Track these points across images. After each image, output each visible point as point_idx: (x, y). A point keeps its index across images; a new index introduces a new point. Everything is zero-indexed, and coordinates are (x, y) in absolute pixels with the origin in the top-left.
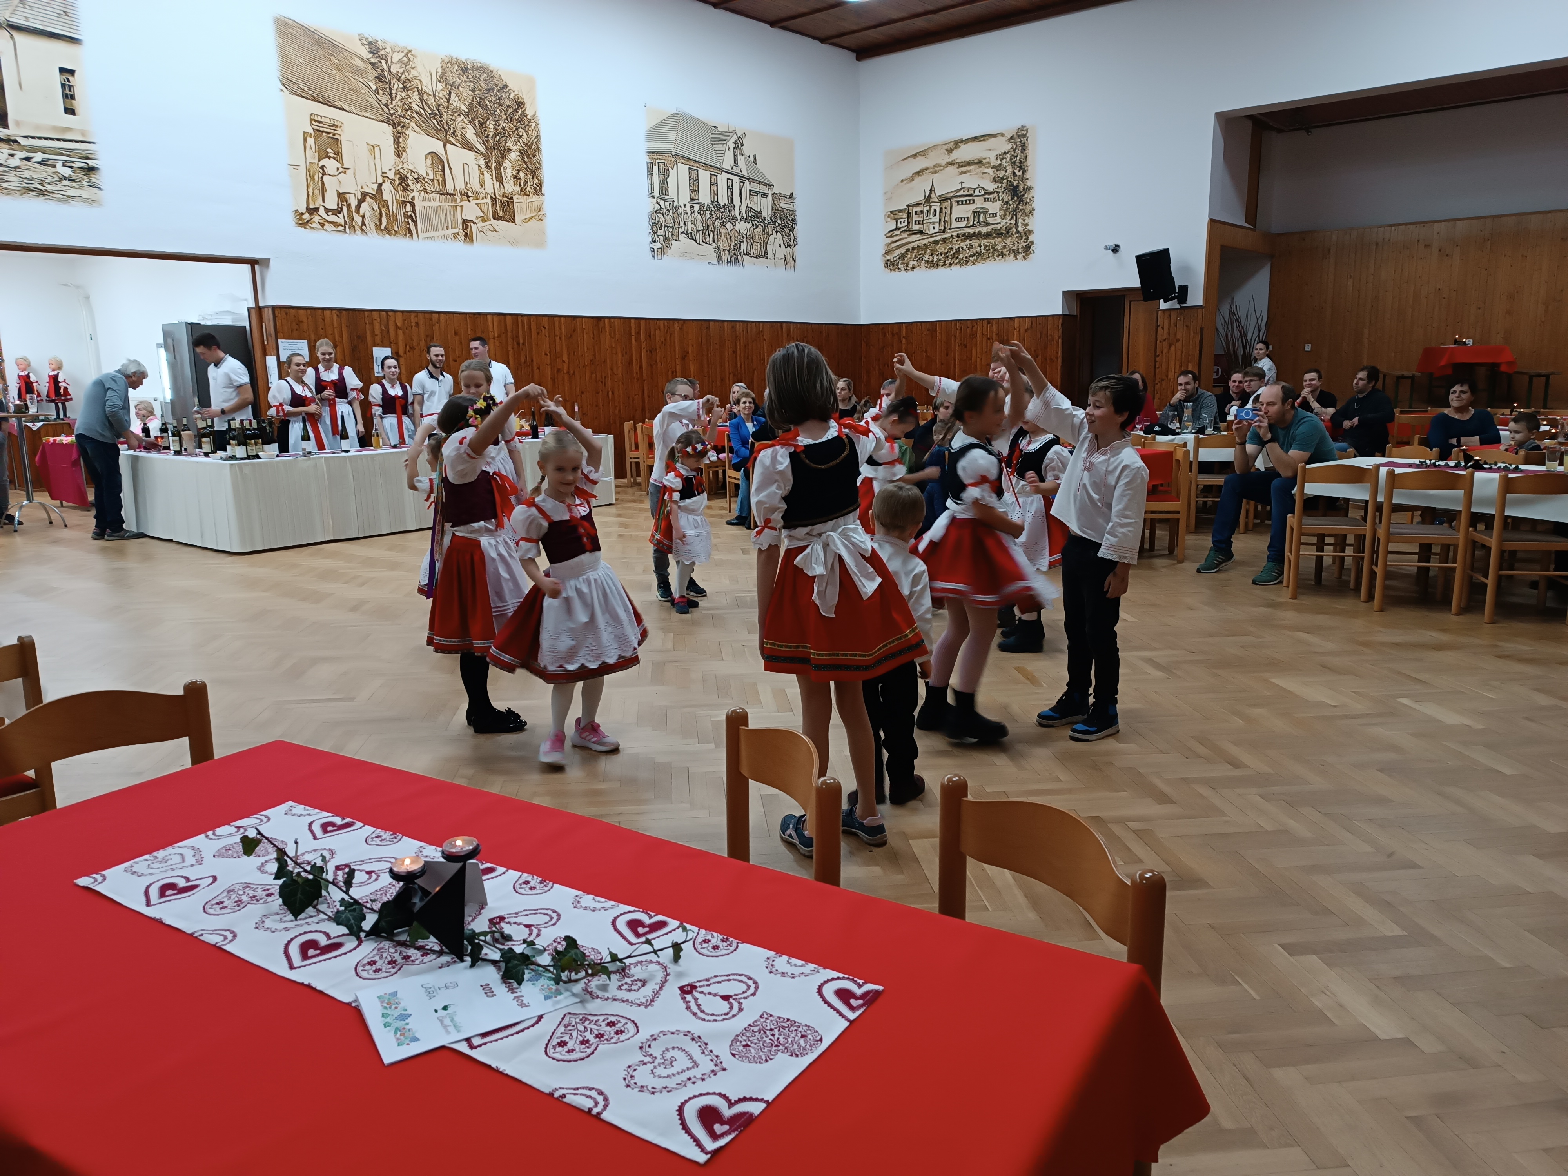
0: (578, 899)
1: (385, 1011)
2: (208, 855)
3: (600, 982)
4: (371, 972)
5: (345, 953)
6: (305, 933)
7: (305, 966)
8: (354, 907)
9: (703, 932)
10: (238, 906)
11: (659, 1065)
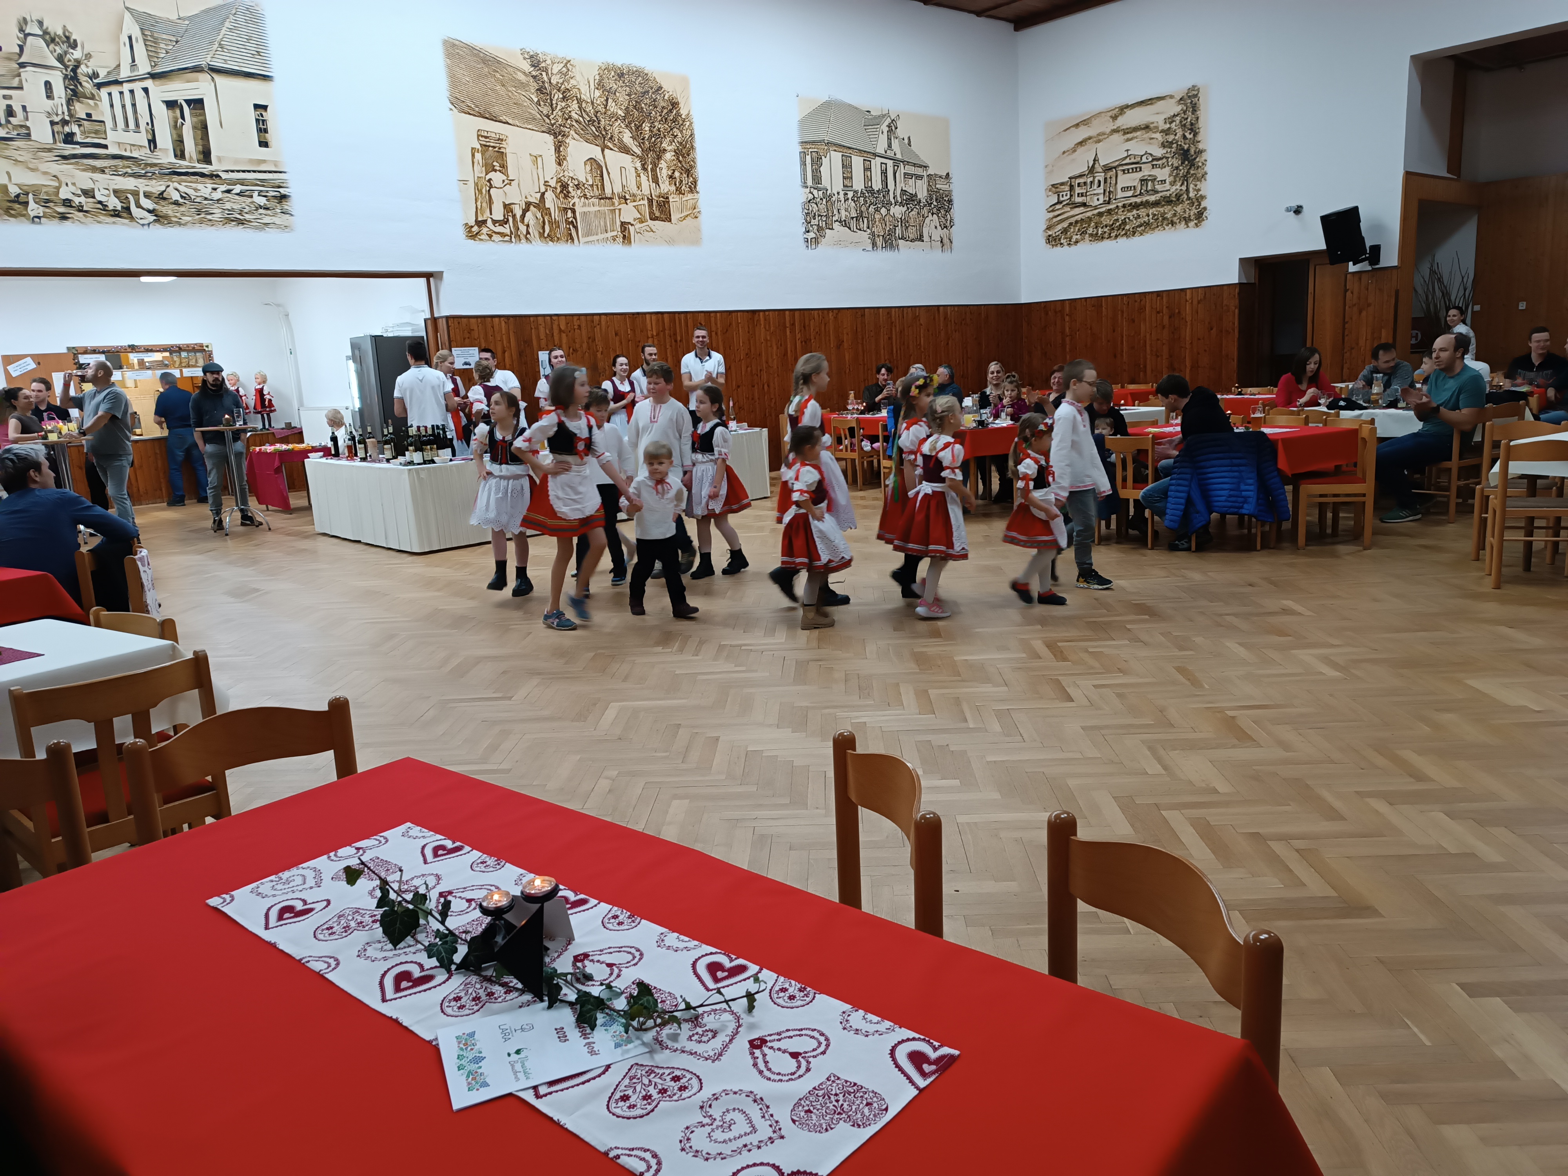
0: (662, 937)
1: (461, 1053)
2: (326, 877)
3: (672, 1031)
4: (455, 1008)
5: (435, 987)
6: (401, 963)
7: (395, 999)
8: (448, 939)
9: (782, 979)
10: (346, 932)
11: (717, 1128)
